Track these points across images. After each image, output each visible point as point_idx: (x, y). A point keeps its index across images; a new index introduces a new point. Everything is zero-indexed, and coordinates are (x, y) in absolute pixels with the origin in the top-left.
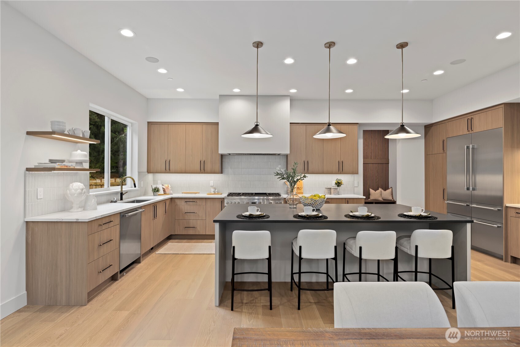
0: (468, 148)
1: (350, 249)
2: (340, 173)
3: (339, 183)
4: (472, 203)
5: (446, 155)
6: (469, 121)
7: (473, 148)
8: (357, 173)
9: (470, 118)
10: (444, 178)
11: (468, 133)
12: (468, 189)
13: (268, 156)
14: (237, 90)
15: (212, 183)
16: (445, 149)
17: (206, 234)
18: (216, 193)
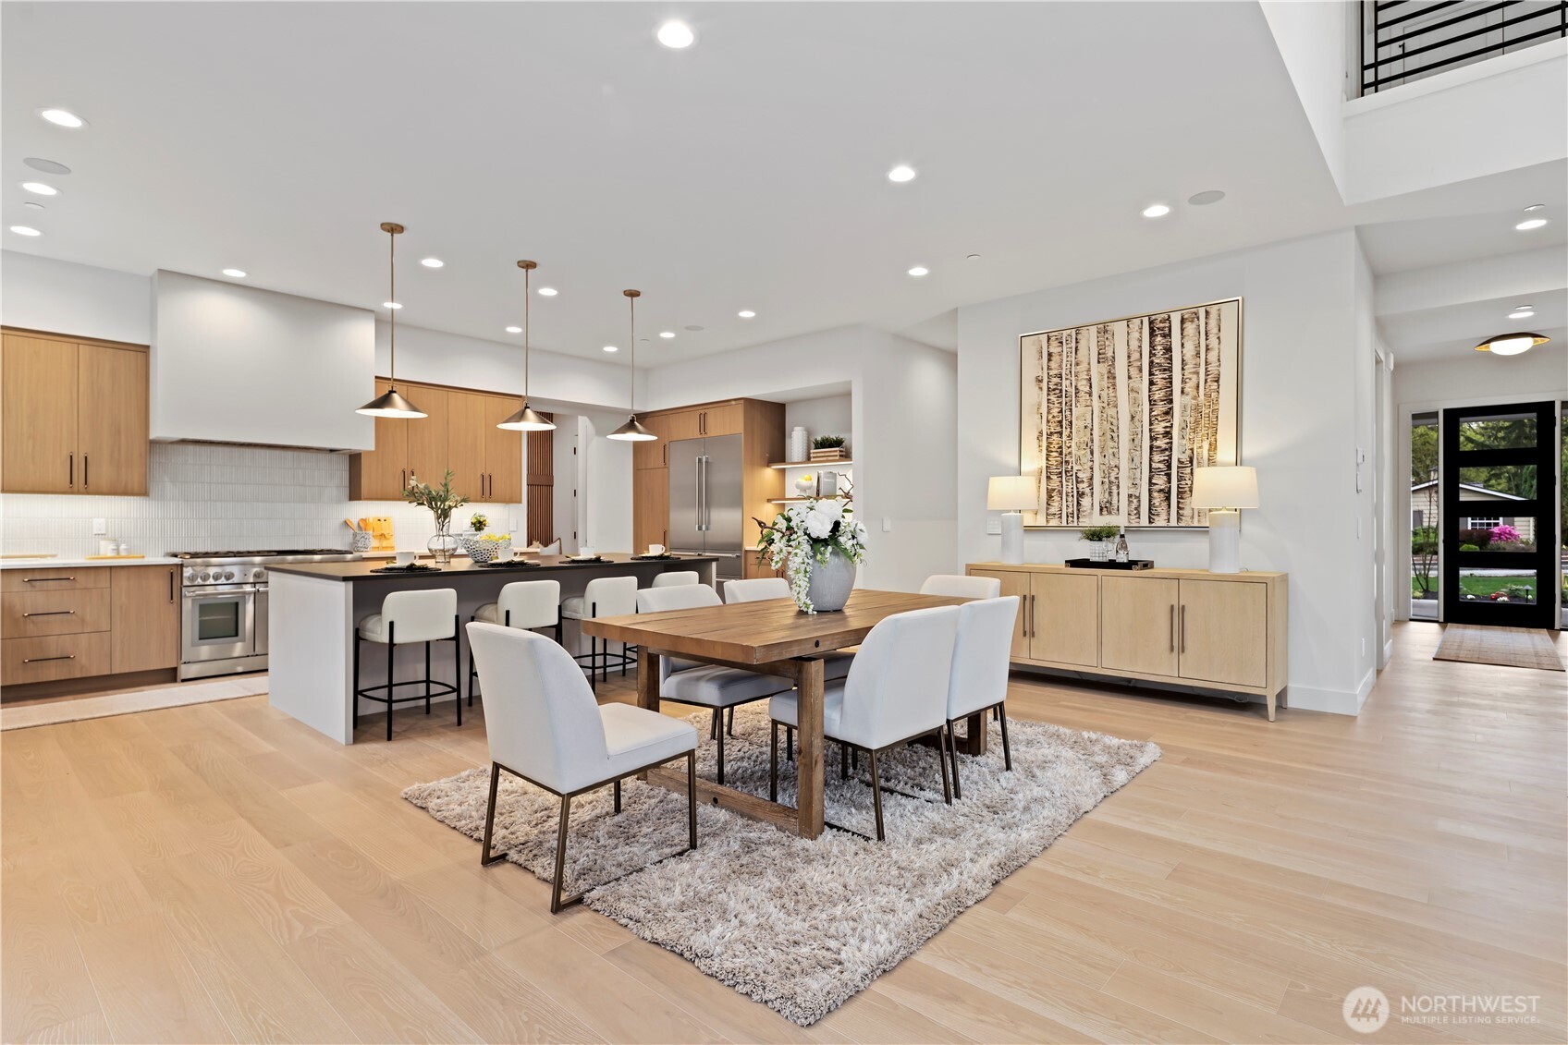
0: (700, 460)
1: (574, 614)
2: (486, 501)
3: (480, 522)
4: (705, 550)
5: (669, 471)
6: (702, 419)
7: (706, 462)
8: (520, 502)
9: (702, 412)
10: (666, 513)
11: (700, 436)
12: (700, 528)
13: (296, 453)
14: (234, 274)
15: (99, 525)
16: (667, 461)
17: (113, 673)
18: (123, 554)
